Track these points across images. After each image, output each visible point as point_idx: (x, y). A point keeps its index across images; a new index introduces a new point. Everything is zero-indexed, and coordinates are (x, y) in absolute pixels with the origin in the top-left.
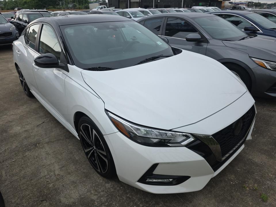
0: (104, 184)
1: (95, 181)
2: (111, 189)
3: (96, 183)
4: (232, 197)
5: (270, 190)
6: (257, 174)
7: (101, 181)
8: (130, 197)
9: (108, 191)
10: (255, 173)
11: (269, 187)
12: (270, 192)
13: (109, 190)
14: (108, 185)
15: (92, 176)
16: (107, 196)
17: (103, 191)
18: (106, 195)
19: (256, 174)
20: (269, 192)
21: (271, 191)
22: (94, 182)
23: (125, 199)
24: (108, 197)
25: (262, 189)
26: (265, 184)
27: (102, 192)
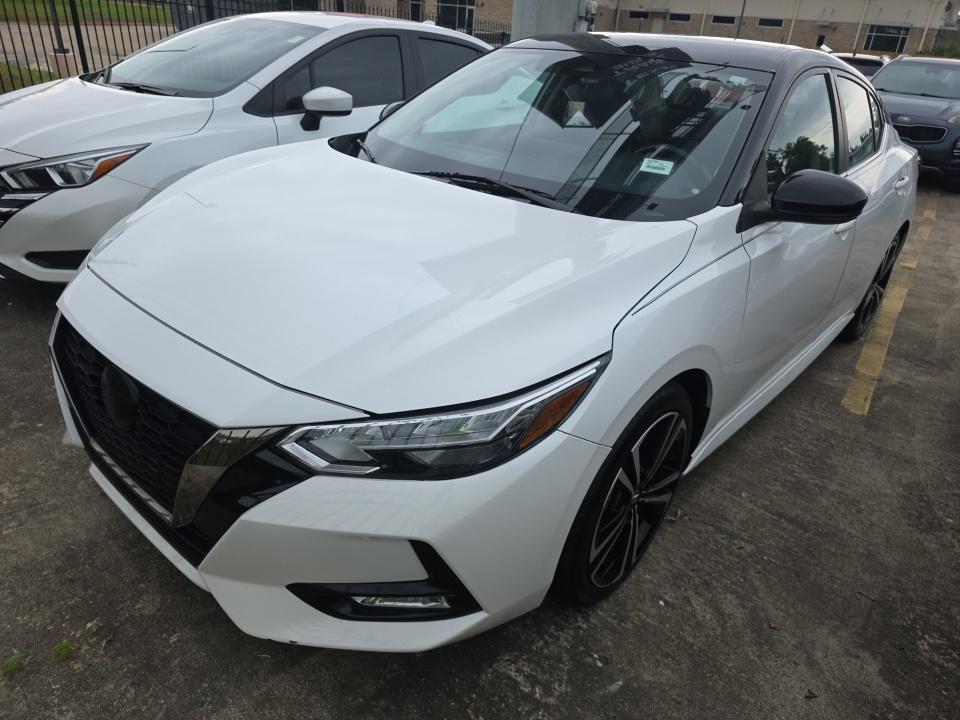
4: (72, 581)
5: (33, 705)
6: (128, 695)
10: (133, 691)
11: (47, 706)
12: (24, 701)
19: (127, 691)
20: (25, 697)
21: (29, 706)
25: (50, 680)
26: (65, 701)
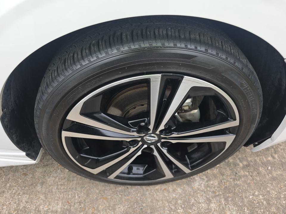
0: (190, 190)
1: (169, 202)
2: (212, 183)
3: (176, 203)
7: (179, 190)
8: (245, 163)
9: (214, 192)
13: (213, 189)
14: (198, 184)
15: (152, 202)
16: (226, 199)
17: (209, 201)
18: (223, 200)
22: (173, 208)
23: (247, 174)
24: (230, 199)
27: (209, 205)
